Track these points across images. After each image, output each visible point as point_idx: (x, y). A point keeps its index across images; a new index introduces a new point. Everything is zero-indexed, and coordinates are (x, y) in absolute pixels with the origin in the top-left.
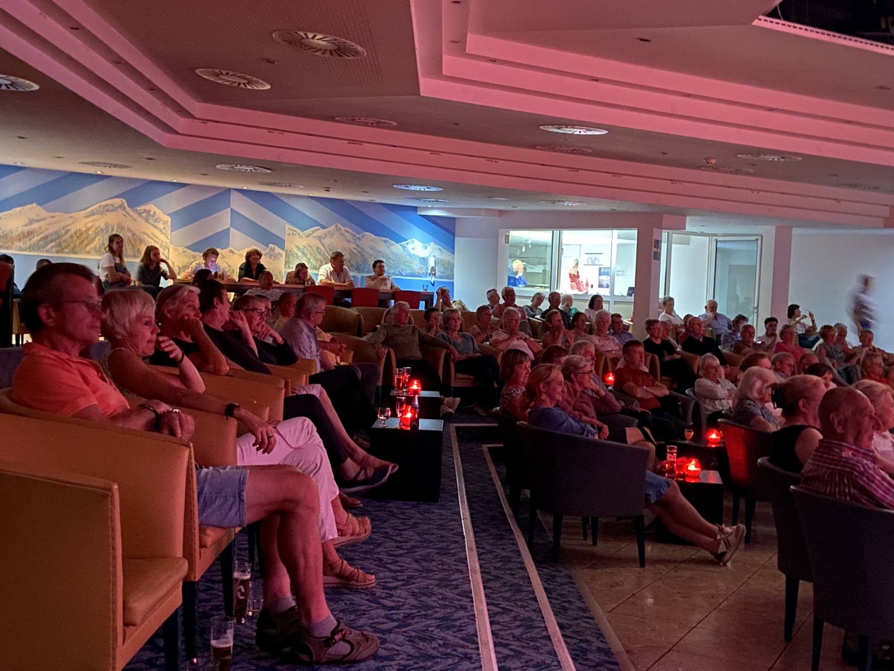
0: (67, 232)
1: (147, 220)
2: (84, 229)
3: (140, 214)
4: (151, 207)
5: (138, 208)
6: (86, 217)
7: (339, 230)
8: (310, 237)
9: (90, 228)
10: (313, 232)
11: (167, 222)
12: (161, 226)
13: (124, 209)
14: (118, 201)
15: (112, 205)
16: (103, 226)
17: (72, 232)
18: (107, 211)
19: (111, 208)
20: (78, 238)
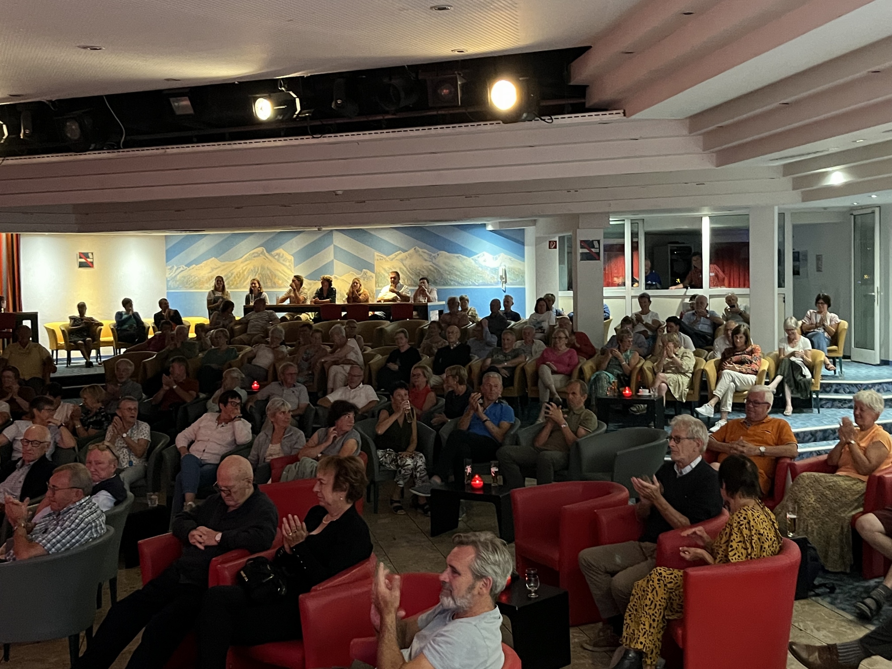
0: (232, 274)
1: (278, 261)
2: (241, 271)
3: (273, 257)
4: (280, 251)
5: (273, 253)
6: (242, 262)
7: (417, 251)
8: (394, 260)
9: (245, 270)
10: (396, 256)
11: (291, 260)
12: (287, 264)
13: (265, 255)
14: (260, 249)
15: (257, 253)
16: (252, 268)
17: (235, 274)
18: (254, 257)
19: (256, 255)
20: (239, 278)
